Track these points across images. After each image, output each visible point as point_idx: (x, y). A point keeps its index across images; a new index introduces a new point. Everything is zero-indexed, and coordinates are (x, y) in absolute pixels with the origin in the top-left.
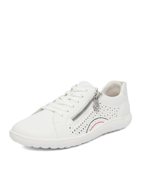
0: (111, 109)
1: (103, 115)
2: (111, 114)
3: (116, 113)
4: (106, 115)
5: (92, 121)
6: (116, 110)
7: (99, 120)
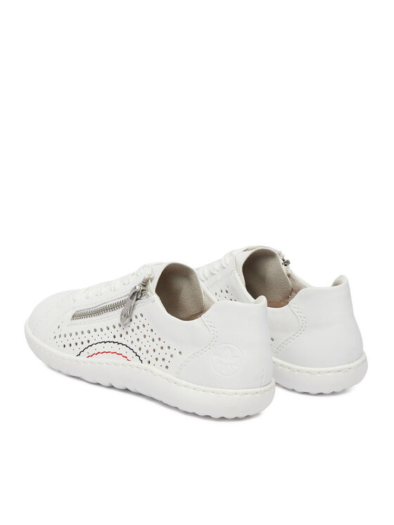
0: (161, 343)
1: (139, 344)
2: (156, 355)
3: (168, 358)
4: (144, 350)
5: (105, 342)
6: (171, 351)
7: (123, 350)
